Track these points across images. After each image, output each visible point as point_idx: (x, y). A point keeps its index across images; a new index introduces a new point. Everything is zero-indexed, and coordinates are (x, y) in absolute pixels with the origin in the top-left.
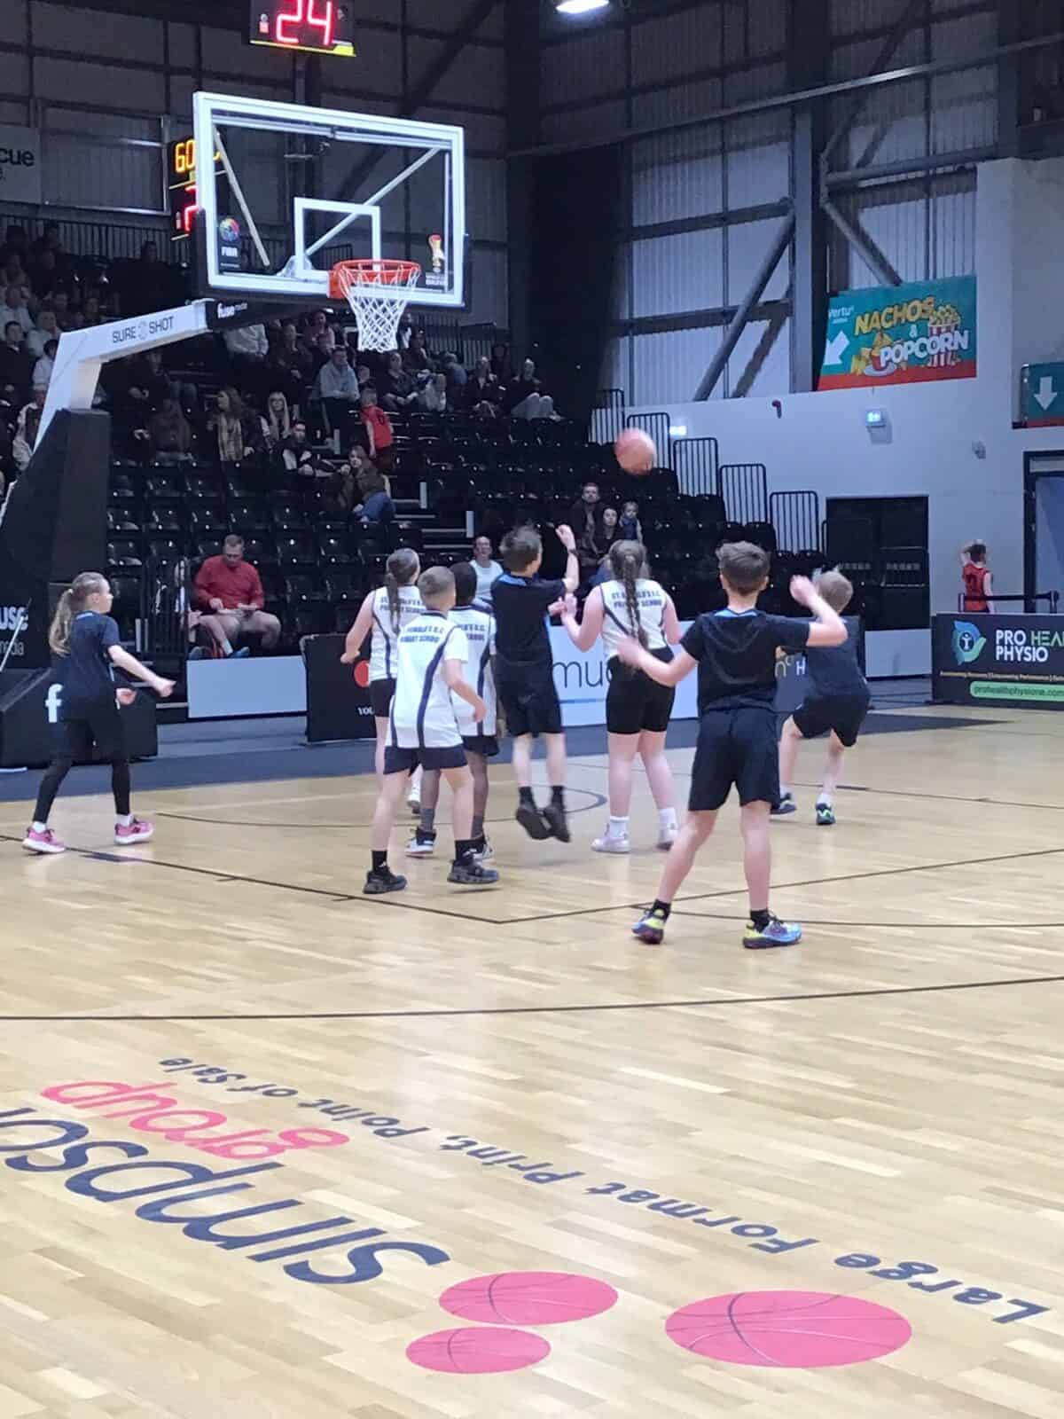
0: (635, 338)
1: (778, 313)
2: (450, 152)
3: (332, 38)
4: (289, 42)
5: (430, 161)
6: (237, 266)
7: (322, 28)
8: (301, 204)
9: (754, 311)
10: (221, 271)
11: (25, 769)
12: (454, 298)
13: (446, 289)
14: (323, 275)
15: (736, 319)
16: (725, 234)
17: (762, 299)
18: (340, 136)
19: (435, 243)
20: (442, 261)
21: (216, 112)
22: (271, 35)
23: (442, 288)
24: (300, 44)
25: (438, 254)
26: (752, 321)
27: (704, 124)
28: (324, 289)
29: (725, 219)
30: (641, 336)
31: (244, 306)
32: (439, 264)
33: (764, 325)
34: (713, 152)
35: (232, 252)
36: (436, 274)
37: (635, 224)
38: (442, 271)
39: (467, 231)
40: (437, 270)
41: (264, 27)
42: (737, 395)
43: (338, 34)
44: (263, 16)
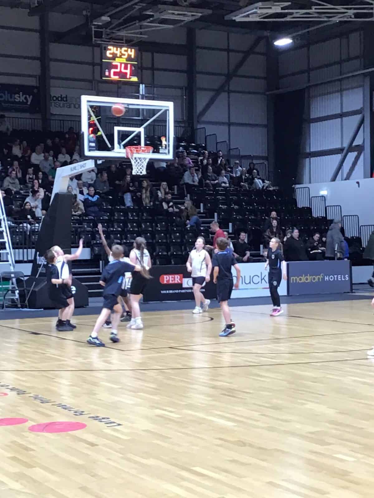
0: (312, 159)
1: (360, 149)
2: (168, 110)
3: (131, 75)
4: (116, 78)
5: (162, 113)
6: (95, 149)
7: (126, 73)
8: (116, 129)
9: (351, 149)
10: (90, 150)
11: (42, 309)
12: (170, 156)
13: (167, 154)
14: (124, 151)
15: (345, 151)
16: (342, 121)
17: (354, 144)
18: (131, 107)
19: (163, 139)
20: (166, 145)
21: (89, 101)
22: (109, 76)
23: (166, 153)
24: (120, 78)
25: (164, 142)
26: (351, 152)
27: (335, 81)
28: (124, 155)
29: (341, 116)
30: (314, 158)
31: (104, 161)
32: (164, 146)
33: (355, 154)
34: (338, 91)
35: (93, 144)
36: (163, 149)
37: (311, 118)
38: (166, 147)
39: (174, 135)
40: (164, 148)
41: (107, 74)
42: (345, 180)
43: (132, 74)
44: (107, 70)
